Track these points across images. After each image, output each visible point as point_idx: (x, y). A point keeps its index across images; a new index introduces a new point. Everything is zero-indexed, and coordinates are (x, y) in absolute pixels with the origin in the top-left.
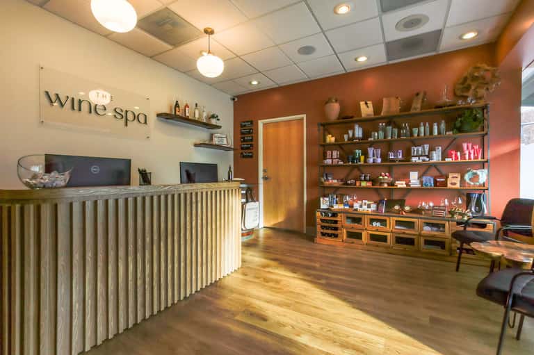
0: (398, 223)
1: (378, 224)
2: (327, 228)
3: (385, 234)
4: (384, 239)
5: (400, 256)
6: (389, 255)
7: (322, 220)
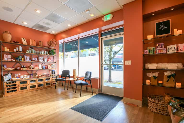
0: (39, 80)
1: (32, 82)
2: (10, 89)
3: (35, 85)
4: (35, 86)
5: (40, 90)
6: (37, 91)
7: (7, 86)
